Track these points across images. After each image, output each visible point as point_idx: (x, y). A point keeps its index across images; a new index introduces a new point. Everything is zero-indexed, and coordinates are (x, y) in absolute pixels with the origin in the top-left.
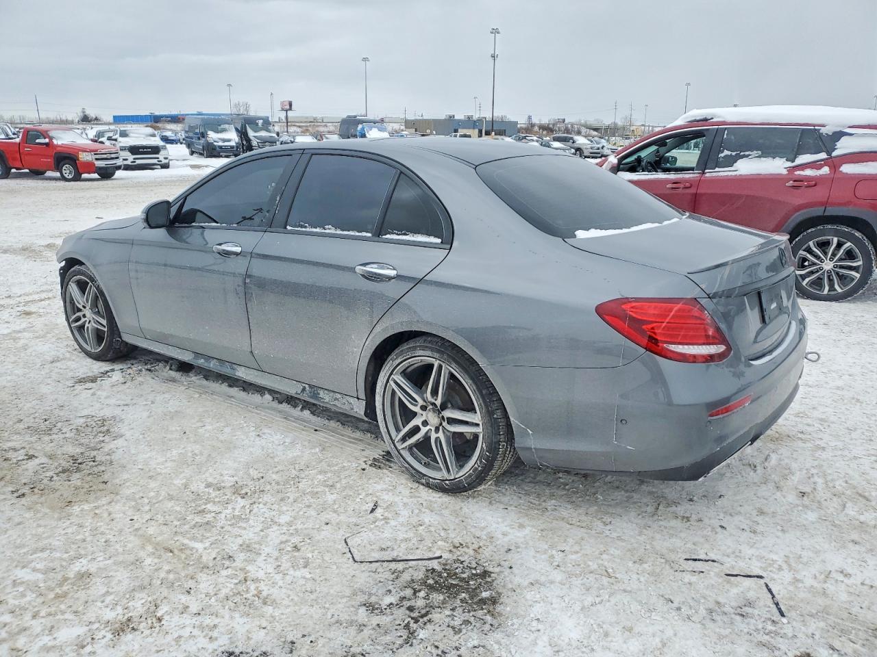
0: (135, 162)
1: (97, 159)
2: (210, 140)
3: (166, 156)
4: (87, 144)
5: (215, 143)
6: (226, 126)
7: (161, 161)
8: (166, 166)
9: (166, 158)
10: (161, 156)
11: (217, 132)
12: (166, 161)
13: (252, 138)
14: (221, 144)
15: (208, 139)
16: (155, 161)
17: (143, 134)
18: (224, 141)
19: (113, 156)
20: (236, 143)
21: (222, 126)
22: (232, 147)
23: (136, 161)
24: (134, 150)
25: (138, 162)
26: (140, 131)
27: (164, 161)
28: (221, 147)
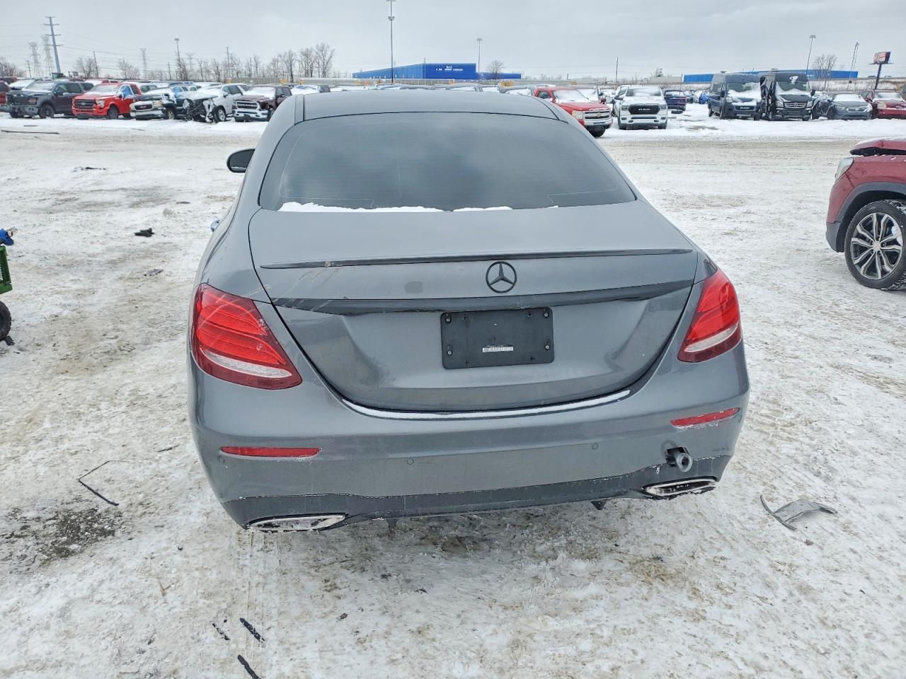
0: (632, 121)
1: (586, 118)
2: (729, 100)
3: (664, 116)
4: (583, 103)
5: (734, 104)
6: (752, 84)
7: (658, 121)
8: (662, 127)
9: (663, 118)
10: (658, 116)
11: (739, 90)
12: (664, 121)
13: (778, 98)
14: (740, 104)
15: (727, 98)
16: (651, 121)
17: (648, 93)
18: (744, 100)
19: (603, 115)
20: (757, 103)
21: (747, 85)
22: (752, 108)
23: (634, 120)
24: (634, 110)
25: (636, 121)
26: (646, 90)
27: (661, 121)
28: (738, 108)
